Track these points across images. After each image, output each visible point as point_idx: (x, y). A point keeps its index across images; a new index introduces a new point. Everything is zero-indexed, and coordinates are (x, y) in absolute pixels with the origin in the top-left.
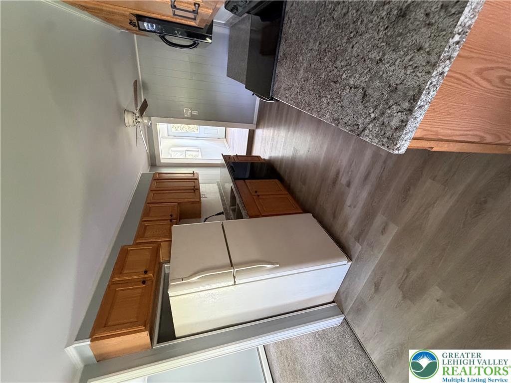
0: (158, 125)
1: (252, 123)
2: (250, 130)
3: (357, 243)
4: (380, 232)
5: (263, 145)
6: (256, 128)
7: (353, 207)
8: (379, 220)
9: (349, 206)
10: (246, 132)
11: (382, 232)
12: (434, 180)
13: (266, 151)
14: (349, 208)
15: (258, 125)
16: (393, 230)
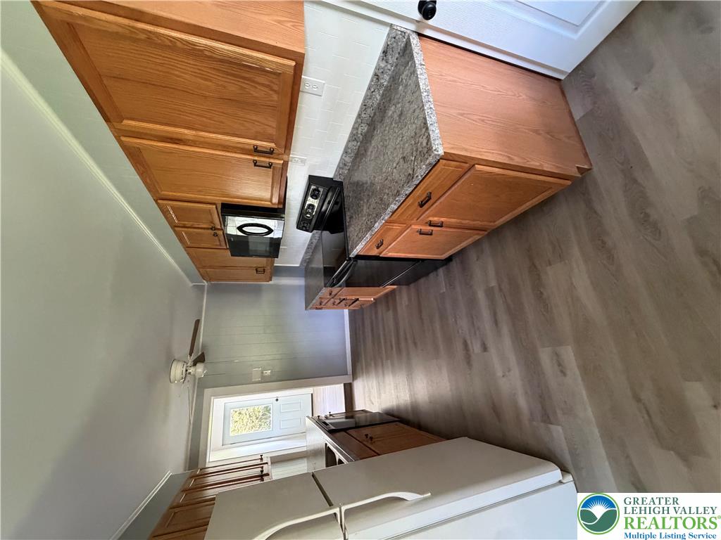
0: (212, 400)
1: (347, 374)
2: (345, 385)
3: (550, 426)
4: (559, 373)
5: (367, 396)
6: (353, 380)
7: (507, 373)
8: (545, 356)
9: (503, 376)
10: (340, 388)
11: (562, 372)
12: (550, 264)
13: (373, 400)
14: (504, 379)
15: (355, 375)
16: (569, 354)
